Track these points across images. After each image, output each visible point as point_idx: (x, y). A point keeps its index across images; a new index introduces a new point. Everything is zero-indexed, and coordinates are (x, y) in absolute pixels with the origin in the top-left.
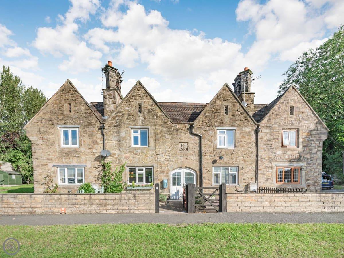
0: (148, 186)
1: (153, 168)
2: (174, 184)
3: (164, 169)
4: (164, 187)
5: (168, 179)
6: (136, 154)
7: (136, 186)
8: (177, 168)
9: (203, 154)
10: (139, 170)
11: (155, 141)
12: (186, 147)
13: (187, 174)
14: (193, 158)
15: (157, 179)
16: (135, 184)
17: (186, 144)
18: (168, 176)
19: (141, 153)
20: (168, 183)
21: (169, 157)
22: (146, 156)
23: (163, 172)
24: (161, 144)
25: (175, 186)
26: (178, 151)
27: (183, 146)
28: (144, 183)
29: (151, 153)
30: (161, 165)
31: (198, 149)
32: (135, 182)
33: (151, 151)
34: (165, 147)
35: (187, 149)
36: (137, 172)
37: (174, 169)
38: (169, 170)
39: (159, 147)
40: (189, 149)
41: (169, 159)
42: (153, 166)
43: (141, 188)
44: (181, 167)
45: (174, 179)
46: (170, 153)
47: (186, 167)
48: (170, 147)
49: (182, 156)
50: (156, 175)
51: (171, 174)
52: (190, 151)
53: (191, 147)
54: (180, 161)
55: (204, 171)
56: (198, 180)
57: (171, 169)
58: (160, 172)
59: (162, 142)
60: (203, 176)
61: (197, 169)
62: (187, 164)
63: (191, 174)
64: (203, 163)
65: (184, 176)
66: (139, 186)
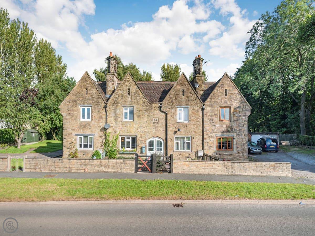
0: (133, 151)
1: (136, 137)
2: (150, 150)
3: (143, 138)
4: (143, 152)
5: (146, 146)
6: (126, 127)
7: (125, 151)
8: (152, 137)
9: (168, 126)
10: (128, 138)
11: (138, 116)
12: (157, 121)
13: (158, 142)
14: (161, 130)
15: (139, 145)
16: (125, 149)
17: (157, 119)
18: (145, 144)
19: (129, 126)
20: (145, 149)
21: (146, 129)
22: (132, 128)
23: (142, 140)
24: (142, 119)
25: (150, 151)
26: (152, 124)
27: (155, 120)
28: (130, 149)
29: (135, 126)
30: (141, 135)
31: (165, 123)
32: (125, 148)
33: (135, 124)
34: (144, 121)
35: (158, 123)
36: (127, 140)
37: (149, 138)
38: (147, 139)
39: (140, 121)
40: (159, 123)
41: (146, 130)
42: (136, 136)
43: (128, 153)
44: (154, 137)
45: (150, 146)
46: (147, 126)
47: (157, 136)
48: (147, 121)
49: (155, 128)
50: (138, 143)
51: (148, 141)
52: (160, 125)
53: (161, 122)
54: (153, 132)
55: (169, 140)
56: (165, 147)
57: (147, 138)
58: (141, 140)
59: (142, 118)
60: (168, 144)
61: (164, 138)
62: (158, 134)
63: (161, 142)
64: (168, 133)
65: (156, 144)
66: (127, 151)
